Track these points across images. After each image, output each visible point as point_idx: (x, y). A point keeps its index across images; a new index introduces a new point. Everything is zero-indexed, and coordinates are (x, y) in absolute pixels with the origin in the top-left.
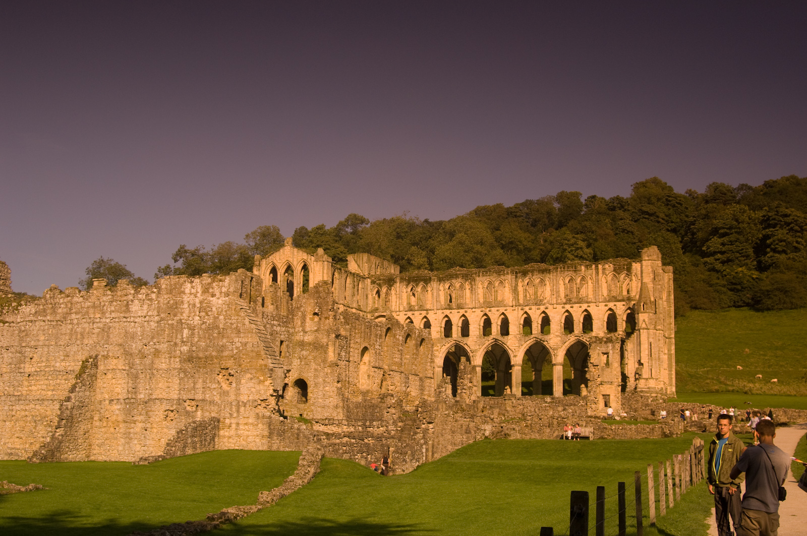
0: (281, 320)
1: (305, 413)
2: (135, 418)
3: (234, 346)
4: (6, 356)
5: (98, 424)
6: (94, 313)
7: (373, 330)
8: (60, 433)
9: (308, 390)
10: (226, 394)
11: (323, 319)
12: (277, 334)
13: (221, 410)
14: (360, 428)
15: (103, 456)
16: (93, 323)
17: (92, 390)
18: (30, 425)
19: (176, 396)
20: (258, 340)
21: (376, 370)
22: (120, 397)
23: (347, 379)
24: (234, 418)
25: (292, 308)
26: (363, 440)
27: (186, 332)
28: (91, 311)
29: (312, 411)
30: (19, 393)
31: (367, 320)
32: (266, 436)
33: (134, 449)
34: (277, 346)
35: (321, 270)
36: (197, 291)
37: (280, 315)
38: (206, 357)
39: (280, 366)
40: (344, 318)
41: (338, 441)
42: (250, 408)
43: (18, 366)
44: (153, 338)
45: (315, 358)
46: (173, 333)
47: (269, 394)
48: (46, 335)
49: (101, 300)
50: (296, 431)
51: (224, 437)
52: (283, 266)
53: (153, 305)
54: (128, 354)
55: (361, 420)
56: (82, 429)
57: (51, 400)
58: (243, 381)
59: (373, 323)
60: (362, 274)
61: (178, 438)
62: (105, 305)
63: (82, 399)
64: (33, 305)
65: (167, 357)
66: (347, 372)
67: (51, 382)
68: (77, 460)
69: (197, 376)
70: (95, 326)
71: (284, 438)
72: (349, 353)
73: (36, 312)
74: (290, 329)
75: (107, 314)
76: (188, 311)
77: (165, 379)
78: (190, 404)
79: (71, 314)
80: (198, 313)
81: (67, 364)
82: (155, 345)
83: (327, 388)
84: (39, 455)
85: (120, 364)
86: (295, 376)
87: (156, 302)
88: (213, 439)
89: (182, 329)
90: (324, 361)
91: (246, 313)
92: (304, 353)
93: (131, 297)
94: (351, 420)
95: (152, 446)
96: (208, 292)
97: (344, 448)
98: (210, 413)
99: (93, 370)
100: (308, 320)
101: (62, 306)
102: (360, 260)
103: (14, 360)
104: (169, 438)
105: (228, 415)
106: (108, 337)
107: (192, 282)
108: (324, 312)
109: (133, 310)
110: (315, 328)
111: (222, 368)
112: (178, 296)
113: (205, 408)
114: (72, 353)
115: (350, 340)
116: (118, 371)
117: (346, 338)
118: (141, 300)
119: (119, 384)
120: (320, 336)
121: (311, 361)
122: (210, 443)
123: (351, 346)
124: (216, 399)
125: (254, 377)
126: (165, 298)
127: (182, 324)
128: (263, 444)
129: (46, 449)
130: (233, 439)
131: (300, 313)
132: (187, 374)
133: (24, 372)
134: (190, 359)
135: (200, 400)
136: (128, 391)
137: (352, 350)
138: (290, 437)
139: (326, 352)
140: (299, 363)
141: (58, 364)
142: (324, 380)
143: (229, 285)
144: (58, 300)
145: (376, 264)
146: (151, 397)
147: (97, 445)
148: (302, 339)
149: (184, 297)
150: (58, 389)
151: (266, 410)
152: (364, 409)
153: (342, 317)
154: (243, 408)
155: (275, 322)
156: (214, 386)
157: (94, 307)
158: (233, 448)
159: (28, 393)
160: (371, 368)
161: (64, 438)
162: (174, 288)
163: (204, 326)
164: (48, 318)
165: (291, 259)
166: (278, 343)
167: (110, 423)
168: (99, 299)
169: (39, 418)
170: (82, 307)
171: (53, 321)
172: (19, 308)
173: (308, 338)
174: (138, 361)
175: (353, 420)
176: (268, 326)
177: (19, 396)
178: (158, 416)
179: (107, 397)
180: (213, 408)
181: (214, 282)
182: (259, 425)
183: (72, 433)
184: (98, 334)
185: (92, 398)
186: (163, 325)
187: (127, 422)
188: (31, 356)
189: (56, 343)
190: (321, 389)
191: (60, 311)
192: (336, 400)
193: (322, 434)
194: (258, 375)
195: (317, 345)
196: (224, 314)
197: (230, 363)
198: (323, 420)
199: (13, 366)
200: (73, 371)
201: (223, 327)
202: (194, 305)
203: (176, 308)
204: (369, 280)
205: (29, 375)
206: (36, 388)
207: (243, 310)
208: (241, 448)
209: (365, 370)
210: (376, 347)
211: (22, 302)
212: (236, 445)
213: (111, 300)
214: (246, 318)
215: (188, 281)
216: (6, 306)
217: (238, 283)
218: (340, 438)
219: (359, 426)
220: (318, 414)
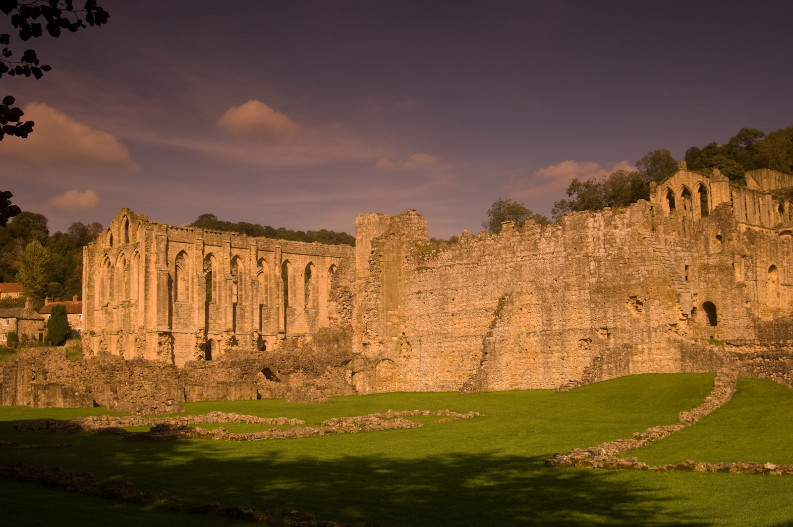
0: (684, 245)
1: (716, 334)
2: (552, 349)
3: (640, 275)
4: (431, 299)
5: (518, 355)
6: (506, 254)
7: (779, 247)
8: (485, 366)
9: (717, 313)
10: (637, 321)
11: (726, 241)
12: (681, 259)
13: (632, 337)
14: (773, 347)
15: (526, 385)
16: (506, 263)
17: (510, 325)
18: (457, 359)
19: (589, 326)
20: (664, 267)
21: (786, 287)
22: (536, 329)
23: (756, 299)
24: (647, 343)
25: (694, 232)
26: (778, 359)
27: (592, 264)
28: (503, 251)
29: (723, 333)
30: (446, 332)
31: (772, 238)
32: (679, 359)
33: (554, 377)
34: (682, 271)
35: (719, 191)
36: (599, 224)
37: (683, 240)
38: (614, 287)
39: (687, 291)
40: (748, 238)
41: (751, 361)
42: (660, 333)
43: (442, 307)
44: (562, 273)
45: (721, 280)
46: (580, 266)
47: (678, 319)
48: (465, 277)
49: (511, 241)
50: (709, 353)
51: (638, 362)
52: (679, 190)
53: (560, 242)
54: (540, 289)
55: (774, 339)
56: (504, 361)
57: (475, 336)
58: (652, 308)
59: (779, 241)
60: (761, 190)
61: (594, 365)
62: (514, 245)
63: (502, 334)
64: (450, 251)
65: (577, 289)
66: (756, 292)
67: (472, 319)
68: (503, 389)
69: (607, 305)
70: (507, 266)
71: (697, 361)
72: (756, 272)
73: (453, 257)
74: (694, 254)
75: (517, 254)
76: (593, 245)
77: (577, 310)
78: (602, 332)
79: (484, 256)
80: (603, 246)
81: (485, 303)
82: (564, 279)
83: (736, 309)
84: (469, 387)
85: (535, 299)
86: (703, 299)
87: (562, 238)
88: (627, 364)
89: (589, 262)
90: (730, 283)
91: (649, 242)
92: (710, 276)
93: (538, 236)
94: (763, 340)
95: (570, 373)
96: (611, 225)
97: (759, 368)
98: (622, 340)
99: (509, 307)
100: (711, 243)
101: (476, 249)
102: (758, 177)
103: (438, 301)
104: (586, 366)
105: (640, 341)
106: (520, 274)
107: (594, 217)
108: (727, 234)
109: (541, 247)
110: (720, 251)
111: (631, 296)
112: (582, 231)
113: (617, 335)
114: (489, 292)
115: (756, 259)
116: (532, 306)
117: (751, 258)
118: (548, 237)
119: (534, 318)
120: (725, 258)
121: (717, 284)
122: (624, 369)
123: (758, 265)
124: (626, 326)
125: (663, 303)
126: (569, 234)
127: (588, 257)
128: (676, 367)
129: (475, 381)
130: (646, 364)
131: (702, 237)
132: (598, 304)
133: (448, 312)
134: (598, 290)
135: (612, 328)
136: (543, 324)
137: (758, 269)
138: (702, 360)
139: (732, 274)
140: (705, 286)
141: (477, 303)
142: (732, 302)
143: (630, 216)
144: (471, 244)
145: (775, 178)
146: (565, 328)
147: (519, 375)
148: (707, 262)
149: (588, 231)
150: (479, 326)
151: (677, 334)
152: (776, 328)
153: (745, 237)
154: (654, 333)
155: (679, 248)
156: (625, 314)
157: (505, 248)
158: (647, 372)
159: (453, 330)
160: (780, 286)
161: (489, 370)
162: (577, 224)
163: (609, 258)
164: (465, 261)
165: (686, 183)
166: (683, 268)
167: (529, 354)
168: (509, 241)
169: (465, 353)
170: (494, 249)
171: (470, 264)
172: (438, 254)
173: (712, 261)
174: (550, 295)
175: (766, 340)
176: (672, 252)
177: (445, 334)
178: (572, 346)
179: (524, 330)
180: (625, 335)
181: (615, 214)
182: (671, 349)
183: (496, 365)
184: (511, 273)
185: (511, 332)
186: (570, 259)
187: (544, 353)
188: (452, 297)
189: (473, 284)
190: (730, 310)
191: (474, 254)
192: (746, 321)
193: (735, 355)
194: (666, 301)
195: (723, 267)
196: (628, 244)
197: (637, 291)
198: (734, 341)
199: (438, 307)
200: (492, 308)
201: (628, 257)
202: (598, 239)
203: (582, 242)
204: (770, 197)
205: (453, 315)
206: (460, 326)
207: (646, 239)
208: (655, 372)
209: (774, 289)
210: (784, 265)
211: (441, 249)
212: (650, 369)
213: (520, 240)
214: (650, 246)
215: (590, 216)
216: (426, 254)
217: (639, 213)
218: (753, 358)
219: (772, 345)
220: (729, 335)
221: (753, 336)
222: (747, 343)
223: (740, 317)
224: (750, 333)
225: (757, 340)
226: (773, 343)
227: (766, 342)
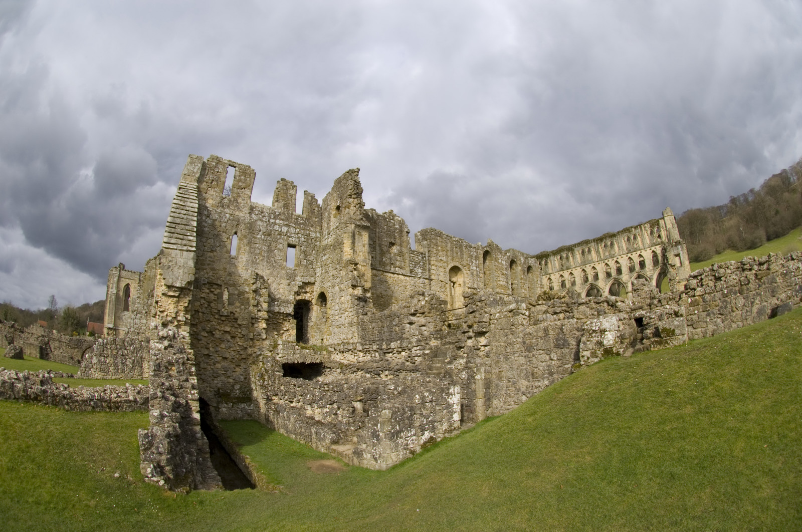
0: (294, 221)
1: (325, 336)
9: (327, 306)
12: (280, 235)
25: (320, 210)
55: (377, 341)
74: (312, 233)
83: (343, 298)
90: (340, 262)
94: (365, 342)
139: (342, 250)
140: (320, 273)
142: (340, 288)
148: (327, 243)
155: (279, 222)
173: (331, 240)
192: (350, 315)
195: (336, 244)
198: (339, 345)
218: (354, 372)
219: (375, 351)
220: (335, 337)
221: (356, 339)
222: (349, 348)
223: (345, 310)
224: (354, 332)
225: (359, 343)
226: (375, 347)
227: (367, 347)
